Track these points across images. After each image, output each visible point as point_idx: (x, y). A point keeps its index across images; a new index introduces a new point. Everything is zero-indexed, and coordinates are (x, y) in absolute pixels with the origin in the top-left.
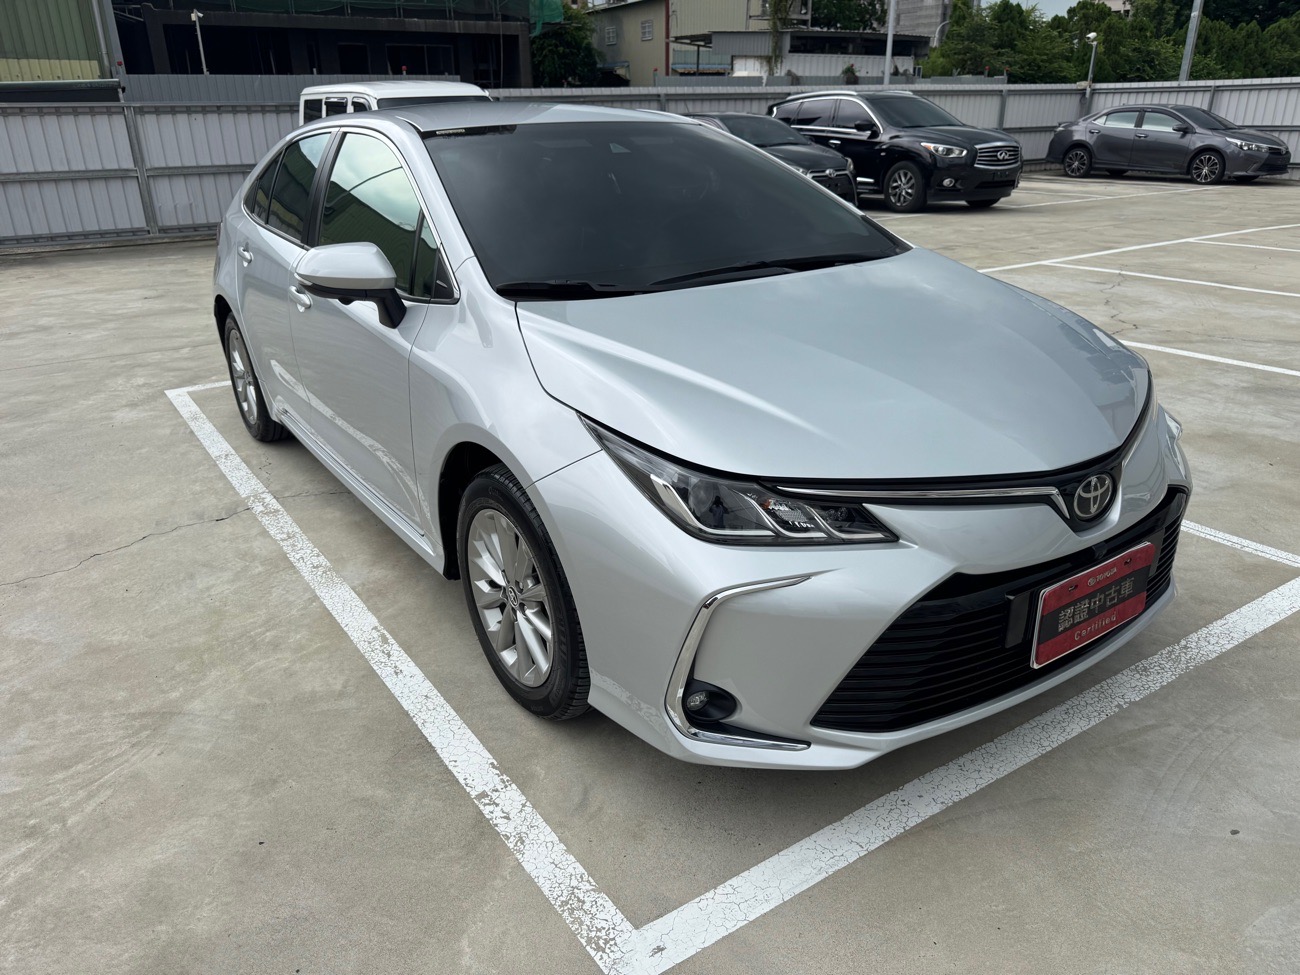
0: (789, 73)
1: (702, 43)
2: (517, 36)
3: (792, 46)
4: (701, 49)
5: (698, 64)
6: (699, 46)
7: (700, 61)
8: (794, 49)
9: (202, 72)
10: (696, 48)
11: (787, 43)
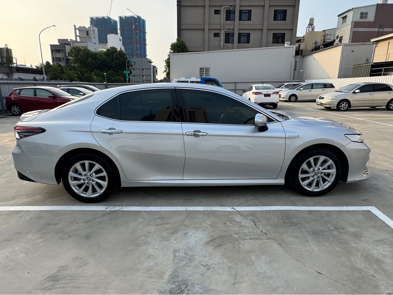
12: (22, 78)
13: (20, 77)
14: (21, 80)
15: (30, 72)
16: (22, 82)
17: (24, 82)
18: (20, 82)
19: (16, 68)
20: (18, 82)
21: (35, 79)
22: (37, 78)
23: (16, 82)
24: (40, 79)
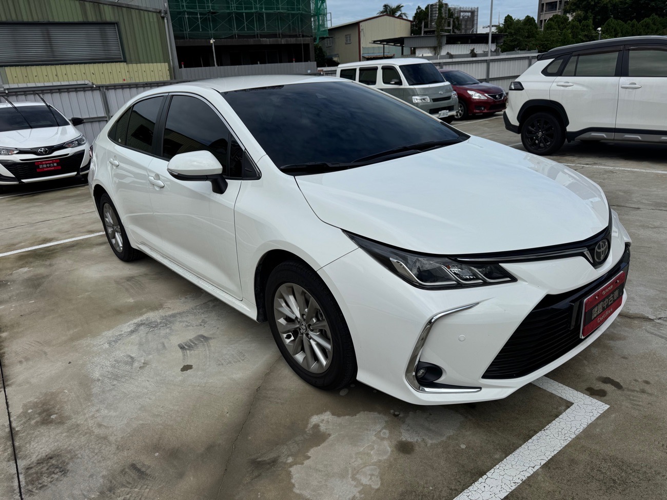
1: (385, 43)
2: (309, 44)
3: (447, 41)
4: (385, 46)
5: (384, 53)
6: (384, 44)
7: (385, 52)
8: (448, 43)
9: (214, 66)
10: (382, 46)
11: (444, 40)
12: (452, 54)
13: (449, 52)
15: (470, 42)
16: (451, 60)
17: (454, 60)
19: (447, 37)
20: (446, 61)
21: (473, 54)
22: (475, 51)
24: (484, 52)
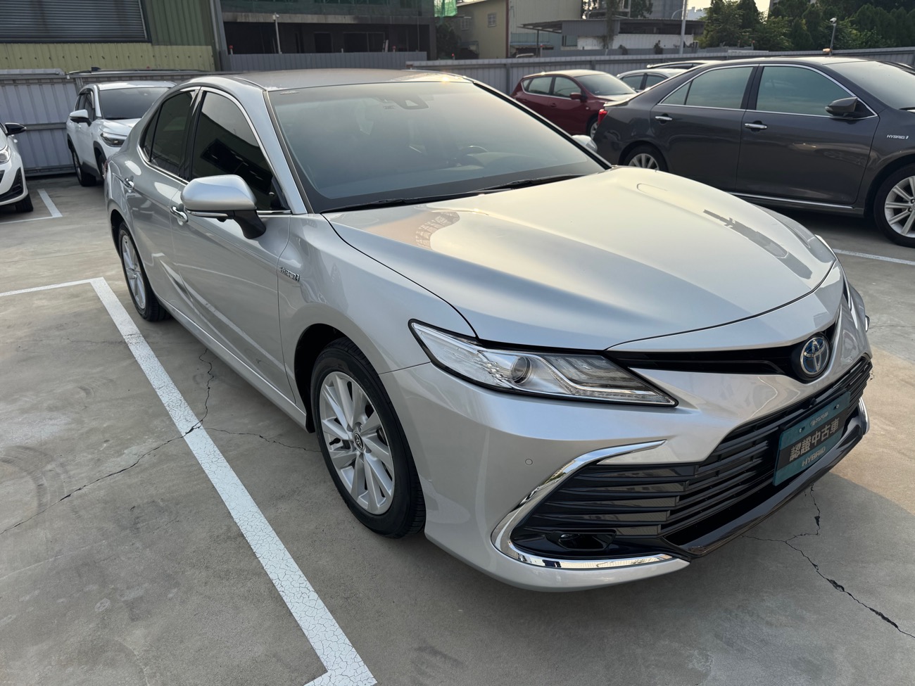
0: (621, 47)
1: (540, 28)
2: (428, 25)
3: (621, 29)
4: (540, 32)
7: (540, 40)
8: (623, 31)
9: (277, 52)
10: (536, 31)
11: (618, 27)
12: (628, 47)
13: (624, 45)
14: (623, 54)
15: (655, 31)
16: (626, 57)
18: (621, 57)
19: (621, 24)
20: (617, 57)
21: (658, 50)
22: (662, 45)
23: (612, 57)
24: (676, 46)
